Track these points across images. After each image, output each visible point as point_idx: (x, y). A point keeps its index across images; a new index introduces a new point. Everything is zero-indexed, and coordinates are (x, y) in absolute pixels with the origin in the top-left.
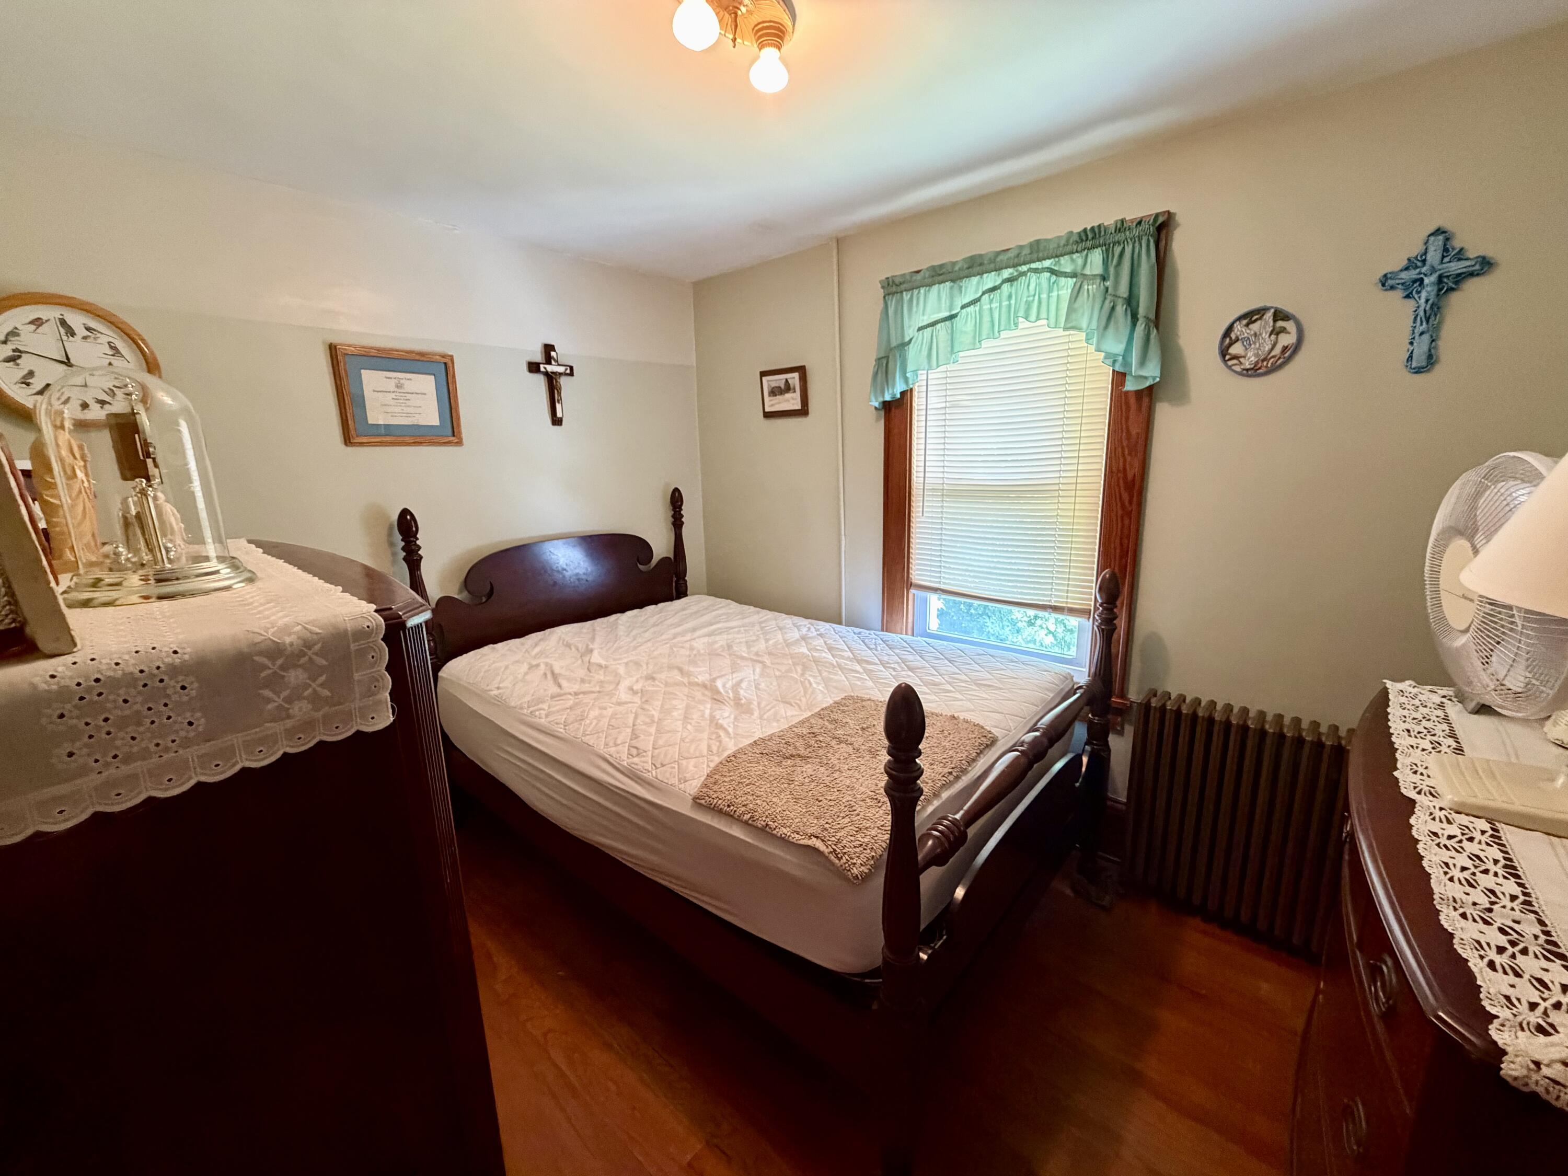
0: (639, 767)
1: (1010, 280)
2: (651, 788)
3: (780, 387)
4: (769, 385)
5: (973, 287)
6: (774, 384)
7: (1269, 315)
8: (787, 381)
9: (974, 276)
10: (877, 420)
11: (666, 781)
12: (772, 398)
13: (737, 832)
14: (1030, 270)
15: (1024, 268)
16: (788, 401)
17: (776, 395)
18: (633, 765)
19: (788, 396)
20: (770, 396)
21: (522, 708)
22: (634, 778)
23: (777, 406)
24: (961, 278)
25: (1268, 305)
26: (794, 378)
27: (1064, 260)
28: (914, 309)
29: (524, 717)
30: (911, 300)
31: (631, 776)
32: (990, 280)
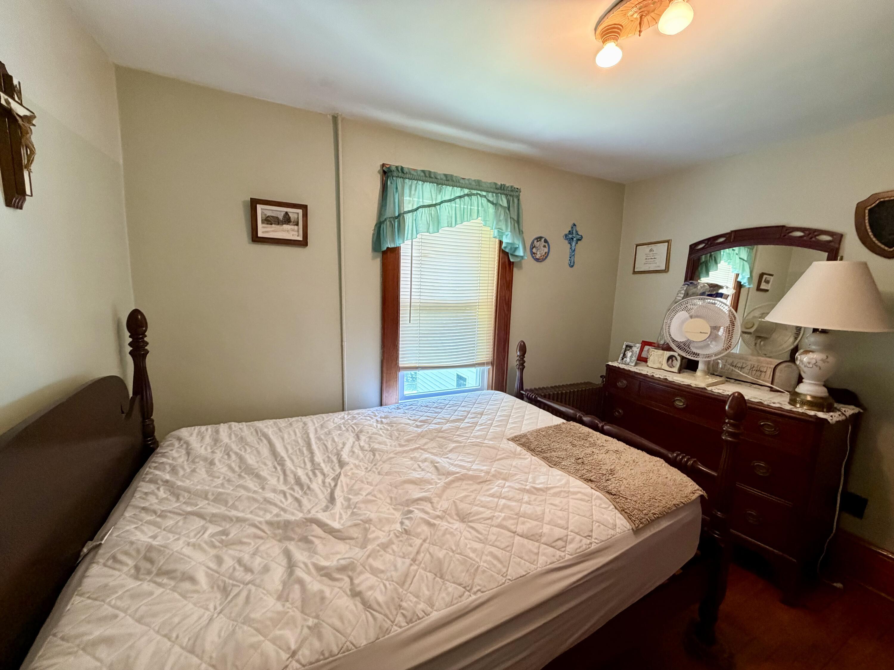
0: (584, 547)
1: (468, 195)
2: (606, 551)
3: (277, 218)
4: (262, 213)
5: (449, 192)
6: (269, 214)
7: (543, 240)
8: (287, 213)
9: (450, 186)
10: (374, 258)
11: (609, 537)
12: (265, 225)
13: (664, 524)
14: (477, 194)
15: (475, 192)
16: (283, 231)
17: (271, 224)
18: (578, 551)
19: (285, 227)
20: (263, 223)
21: (388, 631)
22: (586, 558)
23: (271, 233)
24: (442, 184)
25: (543, 236)
26: (294, 213)
27: (490, 194)
28: (413, 192)
29: (404, 635)
30: (411, 187)
31: (583, 559)
32: (458, 192)
